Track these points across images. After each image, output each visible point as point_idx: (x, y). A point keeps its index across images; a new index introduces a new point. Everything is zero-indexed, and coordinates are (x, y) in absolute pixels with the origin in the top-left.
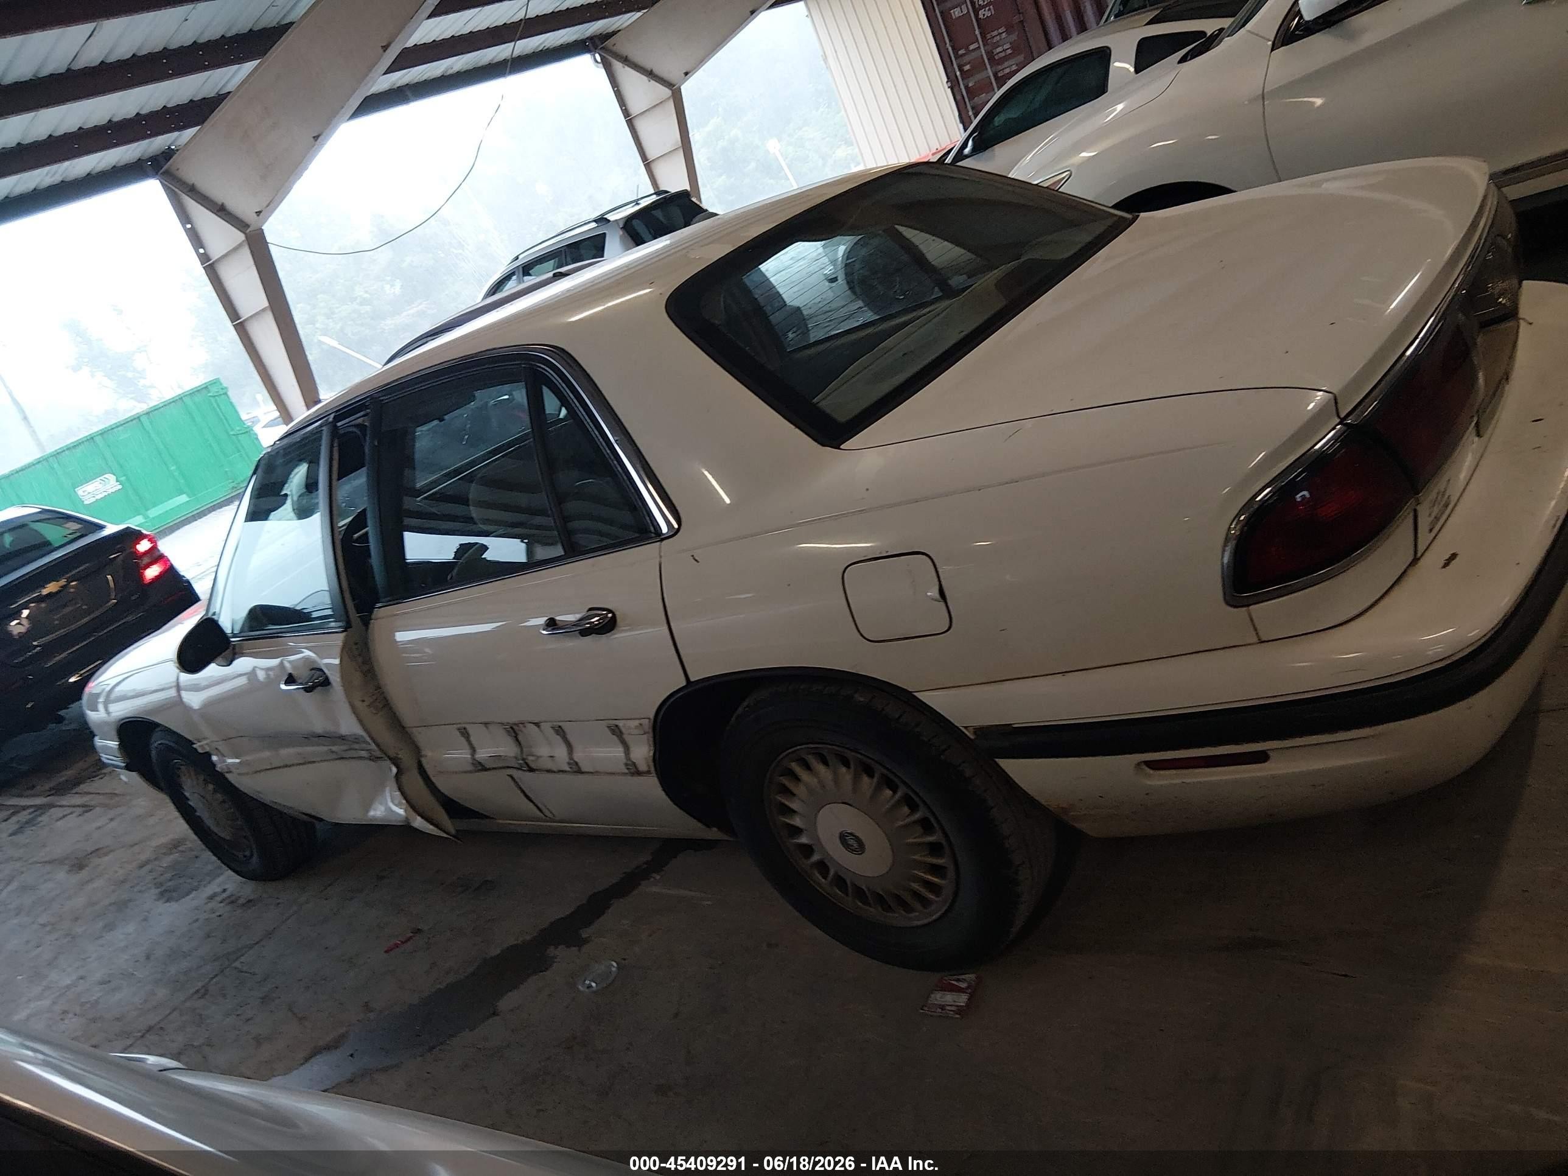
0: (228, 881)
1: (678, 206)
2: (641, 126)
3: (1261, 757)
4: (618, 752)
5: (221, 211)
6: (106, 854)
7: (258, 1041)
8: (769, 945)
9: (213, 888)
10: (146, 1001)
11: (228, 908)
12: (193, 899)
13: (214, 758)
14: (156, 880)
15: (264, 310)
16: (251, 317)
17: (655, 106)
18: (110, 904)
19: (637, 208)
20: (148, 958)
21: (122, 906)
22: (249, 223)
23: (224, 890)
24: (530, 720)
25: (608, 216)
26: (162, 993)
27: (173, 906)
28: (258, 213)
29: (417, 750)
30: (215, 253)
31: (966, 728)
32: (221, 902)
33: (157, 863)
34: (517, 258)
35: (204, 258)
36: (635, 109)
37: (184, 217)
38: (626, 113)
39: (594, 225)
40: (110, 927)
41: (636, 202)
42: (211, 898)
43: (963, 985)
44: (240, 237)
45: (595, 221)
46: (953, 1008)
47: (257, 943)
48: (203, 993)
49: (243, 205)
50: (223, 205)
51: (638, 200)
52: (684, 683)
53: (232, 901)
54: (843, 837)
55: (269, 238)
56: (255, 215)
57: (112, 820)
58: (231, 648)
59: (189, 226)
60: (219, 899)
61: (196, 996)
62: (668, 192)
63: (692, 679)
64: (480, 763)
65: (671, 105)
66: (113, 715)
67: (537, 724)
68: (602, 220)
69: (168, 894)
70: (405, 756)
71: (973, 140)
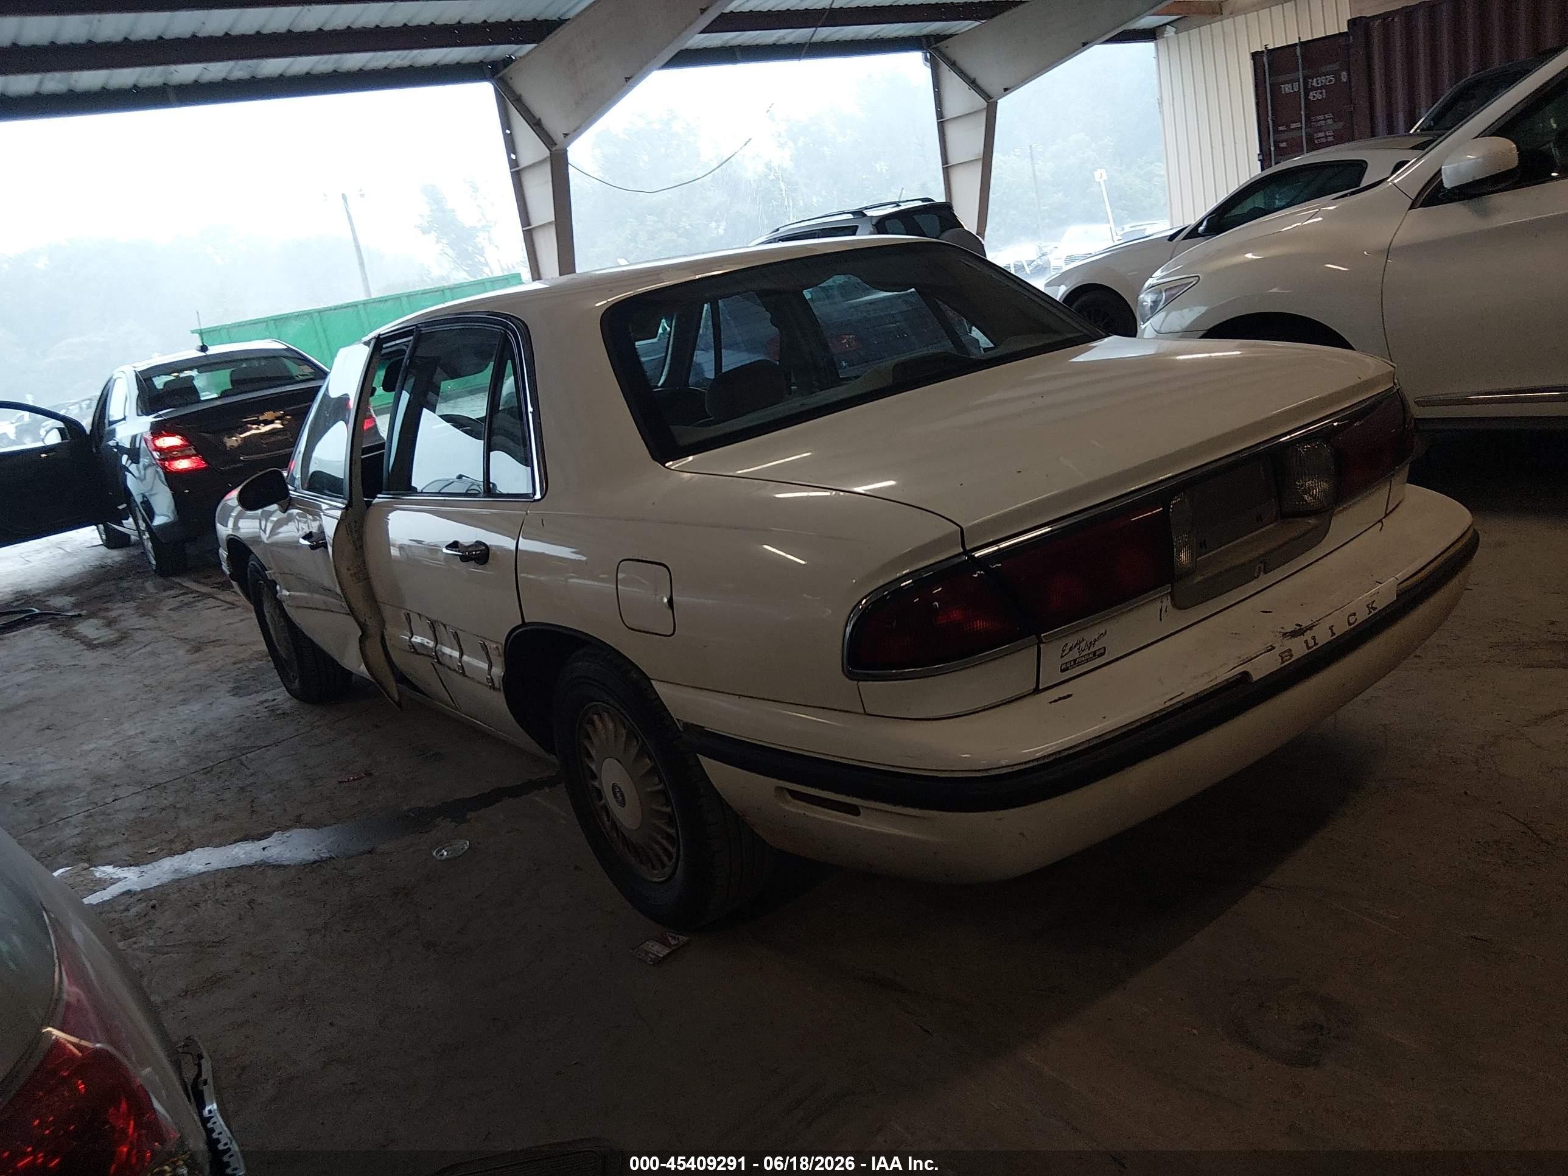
0: (280, 695)
1: (939, 217)
2: (951, 131)
3: (854, 810)
4: (485, 666)
5: (536, 125)
6: (220, 646)
7: (217, 818)
8: (576, 868)
9: (268, 696)
10: (170, 764)
11: (267, 714)
12: (250, 699)
13: (278, 588)
14: (238, 677)
15: (550, 223)
16: (539, 227)
17: (970, 114)
18: (197, 685)
19: (897, 209)
20: (193, 733)
21: (203, 688)
22: (557, 142)
23: (274, 700)
24: (443, 621)
25: (866, 212)
26: (183, 762)
27: (236, 701)
28: (566, 135)
29: (382, 623)
30: (524, 162)
31: (678, 720)
32: (266, 708)
33: (247, 664)
34: (778, 230)
35: (514, 164)
36: (949, 113)
37: (506, 123)
38: (940, 114)
39: (850, 216)
40: (185, 702)
41: (897, 204)
42: (262, 702)
43: (673, 942)
44: (547, 153)
45: (853, 213)
46: (653, 957)
47: (264, 747)
48: (207, 771)
49: (555, 126)
50: (540, 120)
51: (900, 202)
52: (520, 622)
53: (272, 711)
54: (614, 786)
55: (570, 160)
56: (563, 136)
57: (242, 620)
58: (288, 499)
59: (508, 132)
60: (266, 705)
61: (202, 772)
62: (933, 201)
63: (527, 621)
64: (413, 646)
65: (983, 117)
66: (242, 531)
67: (445, 626)
68: (859, 214)
69: (236, 691)
70: (372, 624)
71: (1208, 221)
